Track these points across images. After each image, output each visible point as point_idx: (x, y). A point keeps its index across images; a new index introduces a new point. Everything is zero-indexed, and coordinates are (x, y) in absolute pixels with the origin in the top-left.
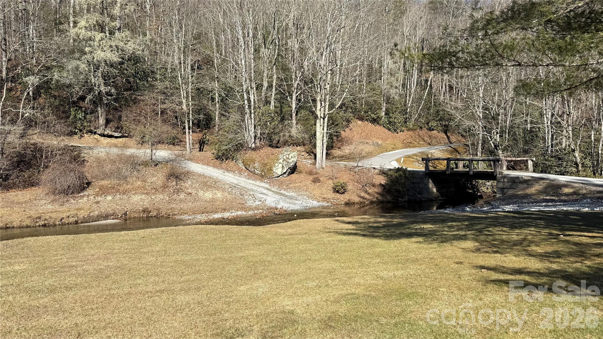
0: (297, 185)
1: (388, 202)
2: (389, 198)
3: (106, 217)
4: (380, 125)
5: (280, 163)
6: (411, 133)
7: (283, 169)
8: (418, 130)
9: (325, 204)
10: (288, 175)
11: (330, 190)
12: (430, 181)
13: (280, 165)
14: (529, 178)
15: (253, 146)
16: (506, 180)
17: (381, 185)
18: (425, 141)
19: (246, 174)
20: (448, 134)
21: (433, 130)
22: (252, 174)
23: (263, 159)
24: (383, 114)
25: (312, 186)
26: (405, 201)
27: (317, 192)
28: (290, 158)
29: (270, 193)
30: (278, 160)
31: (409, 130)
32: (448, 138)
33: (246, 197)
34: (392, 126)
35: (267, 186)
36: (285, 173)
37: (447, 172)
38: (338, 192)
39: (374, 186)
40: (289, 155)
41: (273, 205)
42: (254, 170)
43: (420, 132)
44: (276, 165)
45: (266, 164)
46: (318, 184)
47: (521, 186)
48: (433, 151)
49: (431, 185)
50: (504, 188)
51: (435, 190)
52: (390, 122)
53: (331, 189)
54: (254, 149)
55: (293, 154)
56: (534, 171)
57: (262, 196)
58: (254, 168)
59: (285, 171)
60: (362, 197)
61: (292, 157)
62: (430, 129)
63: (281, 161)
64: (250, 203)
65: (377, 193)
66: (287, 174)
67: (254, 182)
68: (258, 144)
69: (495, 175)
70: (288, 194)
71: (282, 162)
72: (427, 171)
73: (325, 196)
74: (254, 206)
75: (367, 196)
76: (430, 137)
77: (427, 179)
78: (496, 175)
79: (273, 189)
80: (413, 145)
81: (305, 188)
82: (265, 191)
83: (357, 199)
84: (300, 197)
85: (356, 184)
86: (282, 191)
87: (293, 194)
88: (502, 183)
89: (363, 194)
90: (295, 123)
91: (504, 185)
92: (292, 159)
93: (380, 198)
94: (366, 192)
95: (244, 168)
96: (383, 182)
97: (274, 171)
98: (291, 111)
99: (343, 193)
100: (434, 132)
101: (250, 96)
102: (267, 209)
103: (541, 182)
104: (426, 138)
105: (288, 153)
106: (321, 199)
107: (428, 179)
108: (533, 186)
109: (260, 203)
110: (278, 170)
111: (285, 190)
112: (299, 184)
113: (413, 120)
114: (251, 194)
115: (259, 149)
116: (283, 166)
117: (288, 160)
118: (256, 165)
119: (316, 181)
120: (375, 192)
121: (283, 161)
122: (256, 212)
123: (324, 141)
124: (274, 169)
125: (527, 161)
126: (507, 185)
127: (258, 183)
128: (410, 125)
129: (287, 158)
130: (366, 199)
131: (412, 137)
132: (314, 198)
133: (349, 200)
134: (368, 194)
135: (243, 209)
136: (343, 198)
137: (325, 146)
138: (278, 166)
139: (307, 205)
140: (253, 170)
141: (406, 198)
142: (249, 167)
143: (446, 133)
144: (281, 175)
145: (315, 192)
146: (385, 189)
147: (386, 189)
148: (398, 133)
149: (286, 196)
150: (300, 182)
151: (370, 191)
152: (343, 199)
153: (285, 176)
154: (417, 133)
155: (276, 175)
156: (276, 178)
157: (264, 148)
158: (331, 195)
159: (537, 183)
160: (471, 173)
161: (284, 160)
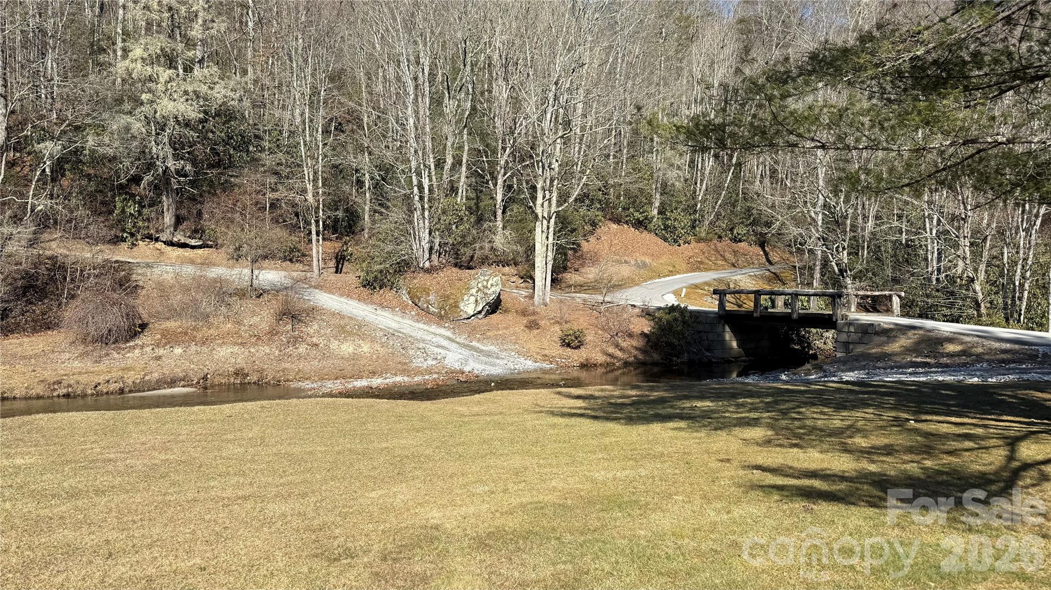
0: (500, 332)
1: (654, 364)
2: (656, 356)
3: (172, 383)
4: (650, 231)
5: (472, 295)
6: (702, 245)
7: (476, 305)
8: (715, 242)
9: (546, 366)
10: (486, 316)
11: (555, 342)
12: (727, 329)
13: (472, 299)
14: (892, 326)
15: (427, 264)
16: (852, 329)
17: (643, 334)
18: (725, 260)
19: (413, 313)
20: (767, 249)
21: (740, 241)
22: (424, 313)
23: (443, 286)
24: (655, 212)
25: (525, 335)
26: (682, 363)
27: (533, 346)
28: (489, 286)
29: (453, 346)
30: (469, 289)
31: (699, 240)
32: (766, 254)
33: (411, 352)
34: (669, 234)
35: (449, 334)
36: (480, 312)
37: (755, 315)
38: (568, 345)
39: (631, 335)
40: (487, 281)
41: (457, 366)
42: (428, 307)
43: (719, 244)
44: (466, 298)
45: (448, 297)
46: (536, 332)
47: (877, 339)
48: (739, 277)
49: (728, 335)
50: (849, 343)
51: (734, 344)
52: (666, 227)
53: (557, 339)
54: (428, 271)
55: (495, 279)
56: (902, 316)
57: (439, 350)
58: (428, 302)
59: (479, 308)
60: (610, 355)
61: (492, 285)
62: (736, 240)
63: (474, 291)
64: (419, 362)
65: (637, 349)
66: (483, 313)
67: (426, 327)
68: (436, 263)
69: (834, 320)
70: (483, 348)
71: (474, 294)
72: (721, 312)
73: (546, 352)
74: (425, 367)
75: (619, 354)
76: (735, 252)
77: (721, 325)
78: (837, 320)
79: (458, 340)
80: (706, 267)
81: (514, 337)
82: (445, 343)
83: (600, 358)
84: (504, 354)
85: (600, 332)
86: (474, 344)
87: (492, 347)
88: (845, 334)
89: (611, 350)
90: (501, 226)
91: (849, 337)
92: (493, 289)
93: (640, 357)
94: (617, 346)
95: (410, 302)
96: (647, 330)
97: (462, 308)
98: (495, 206)
99: (578, 347)
100: (742, 244)
101: (423, 180)
102: (446, 372)
103: (910, 333)
104: (728, 255)
105: (486, 278)
106: (539, 357)
107: (724, 325)
108: (896, 339)
109: (434, 362)
110: (469, 307)
111: (479, 341)
112: (504, 331)
113: (707, 223)
114: (420, 347)
115: (437, 270)
116: (476, 301)
117: (486, 291)
118: (430, 298)
119: (532, 326)
120: (632, 346)
121: (477, 292)
122: (427, 377)
123: (549, 258)
124: (462, 306)
125: (890, 297)
126: (854, 337)
127: (434, 328)
128: (702, 231)
129: (483, 286)
130: (616, 358)
131: (704, 253)
132: (527, 355)
133: (587, 360)
134: (621, 349)
135: (405, 372)
136: (577, 356)
137: (550, 267)
138: (468, 300)
139: (516, 366)
140: (425, 305)
141: (685, 357)
142: (419, 301)
143: (762, 245)
144: (473, 316)
145: (529, 345)
146: (648, 341)
147: (651, 341)
148: (679, 245)
149: (481, 351)
150: (506, 328)
151: (624, 344)
152: (576, 358)
153: (480, 316)
154: (713, 247)
155: (465, 316)
156: (465, 321)
157: (445, 269)
158: (557, 350)
159: (903, 334)
160: (795, 316)
161: (479, 290)
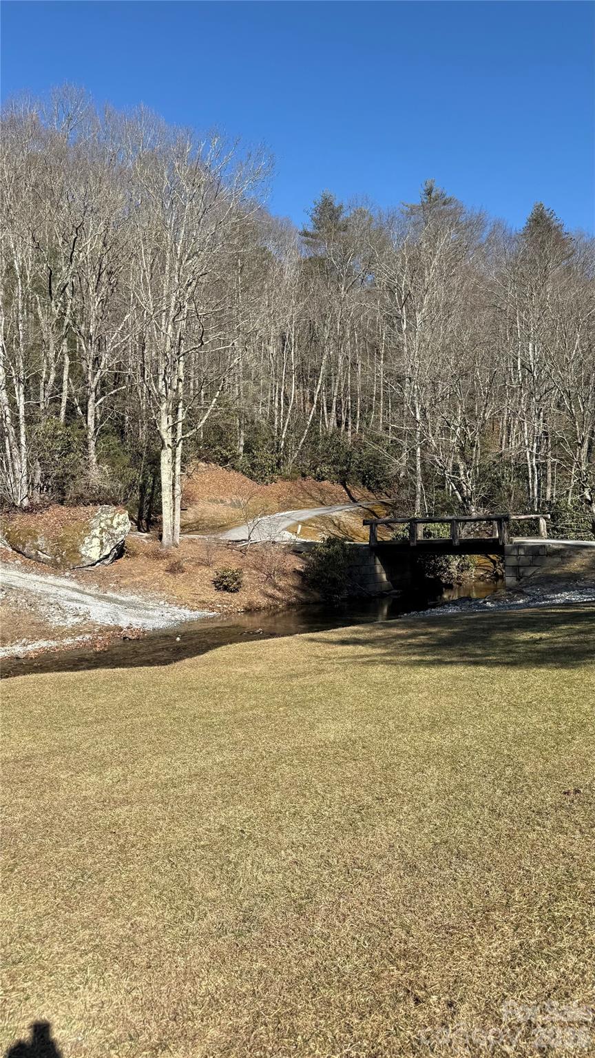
0: (138, 579)
1: (316, 603)
2: (317, 595)
5: (95, 536)
6: (288, 483)
7: (102, 549)
8: (300, 480)
9: (207, 613)
10: (113, 561)
11: (208, 585)
12: (378, 561)
13: (96, 541)
14: (563, 547)
15: (26, 503)
16: (522, 552)
17: (296, 572)
18: (313, 498)
19: (18, 562)
20: (348, 487)
21: (323, 479)
22: (32, 561)
23: (54, 528)
24: (241, 449)
25: (169, 580)
26: (343, 600)
27: (184, 591)
28: (115, 526)
29: (88, 599)
30: (89, 530)
31: (286, 478)
32: (348, 492)
33: (43, 609)
34: (255, 472)
35: (73, 584)
36: (107, 557)
37: (412, 544)
38: (226, 588)
39: (285, 574)
40: (112, 519)
41: (108, 622)
42: (37, 554)
43: (304, 483)
44: (87, 540)
45: (62, 540)
46: (181, 576)
47: (549, 560)
49: (379, 568)
50: (519, 566)
51: (384, 576)
52: (253, 466)
53: (210, 583)
54: (26, 510)
55: (122, 517)
56: (550, 537)
57: (78, 605)
58: (37, 548)
59: (106, 552)
60: (270, 597)
61: (119, 524)
62: (320, 478)
63: (97, 532)
64: (55, 621)
65: (295, 588)
66: (111, 558)
67: (42, 579)
68: (37, 500)
69: (501, 544)
70: (123, 599)
71: (98, 535)
72: (373, 544)
73: (203, 598)
74: (70, 626)
75: (279, 594)
77: (372, 558)
78: (504, 544)
79: (87, 591)
81: (157, 584)
82: (76, 595)
83: (263, 601)
84: (151, 604)
85: (254, 572)
86: (109, 594)
87: (134, 597)
88: (515, 557)
89: (270, 591)
90: (95, 460)
91: (518, 560)
92: (121, 528)
93: (302, 596)
94: (275, 586)
95: (10, 550)
96: (299, 567)
97: (83, 553)
99: (236, 590)
102: (100, 631)
103: (585, 552)
105: (110, 516)
106: (196, 605)
107: (375, 558)
108: (571, 559)
109: (77, 620)
110: (92, 550)
111: (114, 590)
112: (142, 577)
113: (291, 461)
114: (52, 602)
115: (41, 509)
116: (102, 543)
117: (111, 530)
118: (39, 542)
119: (174, 569)
120: (289, 585)
121: (101, 532)
122: (78, 639)
123: (177, 492)
124: (83, 550)
125: (537, 520)
126: (524, 560)
127: (51, 579)
128: (288, 468)
129: (107, 526)
130: (278, 599)
131: (291, 492)
132: (181, 604)
133: (249, 604)
134: (280, 590)
135: (47, 634)
136: (238, 601)
137: (178, 502)
138: (91, 543)
139: (176, 617)
140: (33, 552)
141: (345, 594)
142: (24, 547)
143: (344, 484)
144: (99, 561)
145: (179, 592)
146: (304, 579)
147: (307, 580)
148: (267, 484)
149: (122, 603)
150: (142, 574)
151: (281, 584)
152: (238, 603)
153: (107, 562)
154: (299, 485)
155: (89, 562)
156: (90, 568)
157: (51, 508)
158: (213, 596)
159: (578, 554)
160: (457, 542)
